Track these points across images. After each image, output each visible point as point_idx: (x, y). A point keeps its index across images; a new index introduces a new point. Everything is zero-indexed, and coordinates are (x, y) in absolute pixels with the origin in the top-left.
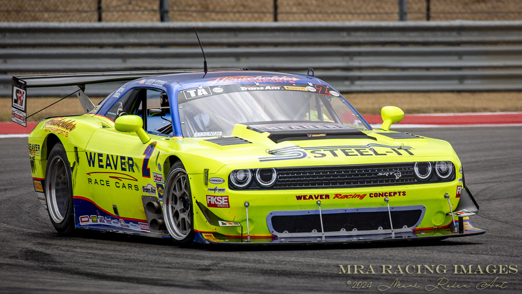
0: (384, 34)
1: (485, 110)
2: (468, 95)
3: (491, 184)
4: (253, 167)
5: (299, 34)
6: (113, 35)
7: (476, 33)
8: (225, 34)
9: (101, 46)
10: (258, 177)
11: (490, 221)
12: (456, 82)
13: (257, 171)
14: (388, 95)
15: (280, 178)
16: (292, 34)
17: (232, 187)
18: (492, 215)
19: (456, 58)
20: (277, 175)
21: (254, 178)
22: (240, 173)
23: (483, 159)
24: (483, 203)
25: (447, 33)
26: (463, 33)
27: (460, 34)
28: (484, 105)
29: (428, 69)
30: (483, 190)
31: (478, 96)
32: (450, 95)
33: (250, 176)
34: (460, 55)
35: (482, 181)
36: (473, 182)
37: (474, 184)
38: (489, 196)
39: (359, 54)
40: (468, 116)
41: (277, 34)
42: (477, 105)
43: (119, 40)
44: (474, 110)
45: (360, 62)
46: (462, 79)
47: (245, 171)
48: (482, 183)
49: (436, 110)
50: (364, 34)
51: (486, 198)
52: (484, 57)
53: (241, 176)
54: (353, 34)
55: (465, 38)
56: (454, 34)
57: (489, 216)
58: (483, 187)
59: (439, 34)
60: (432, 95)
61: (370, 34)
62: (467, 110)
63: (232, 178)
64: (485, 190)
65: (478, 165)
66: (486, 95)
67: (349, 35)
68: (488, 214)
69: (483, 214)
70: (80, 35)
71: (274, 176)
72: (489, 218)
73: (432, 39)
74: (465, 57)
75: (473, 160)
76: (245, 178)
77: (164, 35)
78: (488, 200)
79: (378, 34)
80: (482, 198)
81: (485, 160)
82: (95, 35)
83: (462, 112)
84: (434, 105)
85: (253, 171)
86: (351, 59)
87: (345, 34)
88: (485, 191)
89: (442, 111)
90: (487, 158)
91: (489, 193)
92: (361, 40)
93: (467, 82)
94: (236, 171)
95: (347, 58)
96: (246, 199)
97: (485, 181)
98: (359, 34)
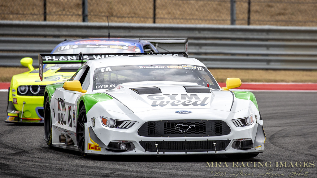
0: (221, 32)
1: (282, 81)
2: (272, 72)
3: (285, 127)
4: (29, 85)
5: (169, 32)
6: (53, 29)
7: (278, 34)
8: (122, 31)
9: (45, 36)
10: (31, 89)
11: (284, 150)
12: (265, 63)
13: (31, 86)
14: (222, 71)
15: (42, 90)
16: (164, 31)
17: (19, 94)
18: (285, 147)
19: (265, 48)
20: (41, 89)
21: (29, 90)
22: (23, 87)
23: (280, 111)
24: (280, 139)
25: (260, 33)
26: (270, 33)
27: (268, 34)
28: (282, 78)
29: (248, 55)
30: (280, 131)
31: (278, 72)
32: (261, 71)
33: (27, 89)
34: (268, 47)
35: (279, 125)
36: (274, 126)
37: (275, 127)
38: (283, 135)
39: (206, 45)
40: (271, 85)
41: (155, 31)
42: (278, 78)
43: (57, 33)
44: (276, 81)
45: (206, 49)
46: (269, 61)
47: (25, 86)
48: (279, 126)
49: (252, 81)
50: (209, 32)
51: (282, 136)
52: (282, 49)
53: (23, 89)
54: (202, 32)
55: (271, 36)
56: (265, 34)
57: (283, 147)
58: (280, 129)
59: (255, 33)
60: (250, 71)
61: (213, 32)
62: (271, 81)
63: (19, 89)
64: (281, 130)
65: (277, 115)
66: (283, 72)
67: (199, 33)
68: (283, 146)
69: (280, 145)
70: (32, 29)
71: (39, 89)
72: (283, 148)
73: (251, 37)
74: (271, 49)
75: (274, 112)
76: (25, 90)
77: (84, 30)
78: (283, 137)
79: (218, 33)
80: (279, 136)
81: (282, 112)
82: (42, 29)
83: (268, 82)
84: (251, 77)
85: (29, 86)
86: (201, 48)
87: (197, 32)
88: (281, 132)
89: (256, 81)
90: (283, 111)
91: (284, 132)
92: (207, 36)
93: (272, 63)
94: (20, 86)
95: (198, 47)
96: (24, 101)
97: (281, 125)
98: (205, 32)
